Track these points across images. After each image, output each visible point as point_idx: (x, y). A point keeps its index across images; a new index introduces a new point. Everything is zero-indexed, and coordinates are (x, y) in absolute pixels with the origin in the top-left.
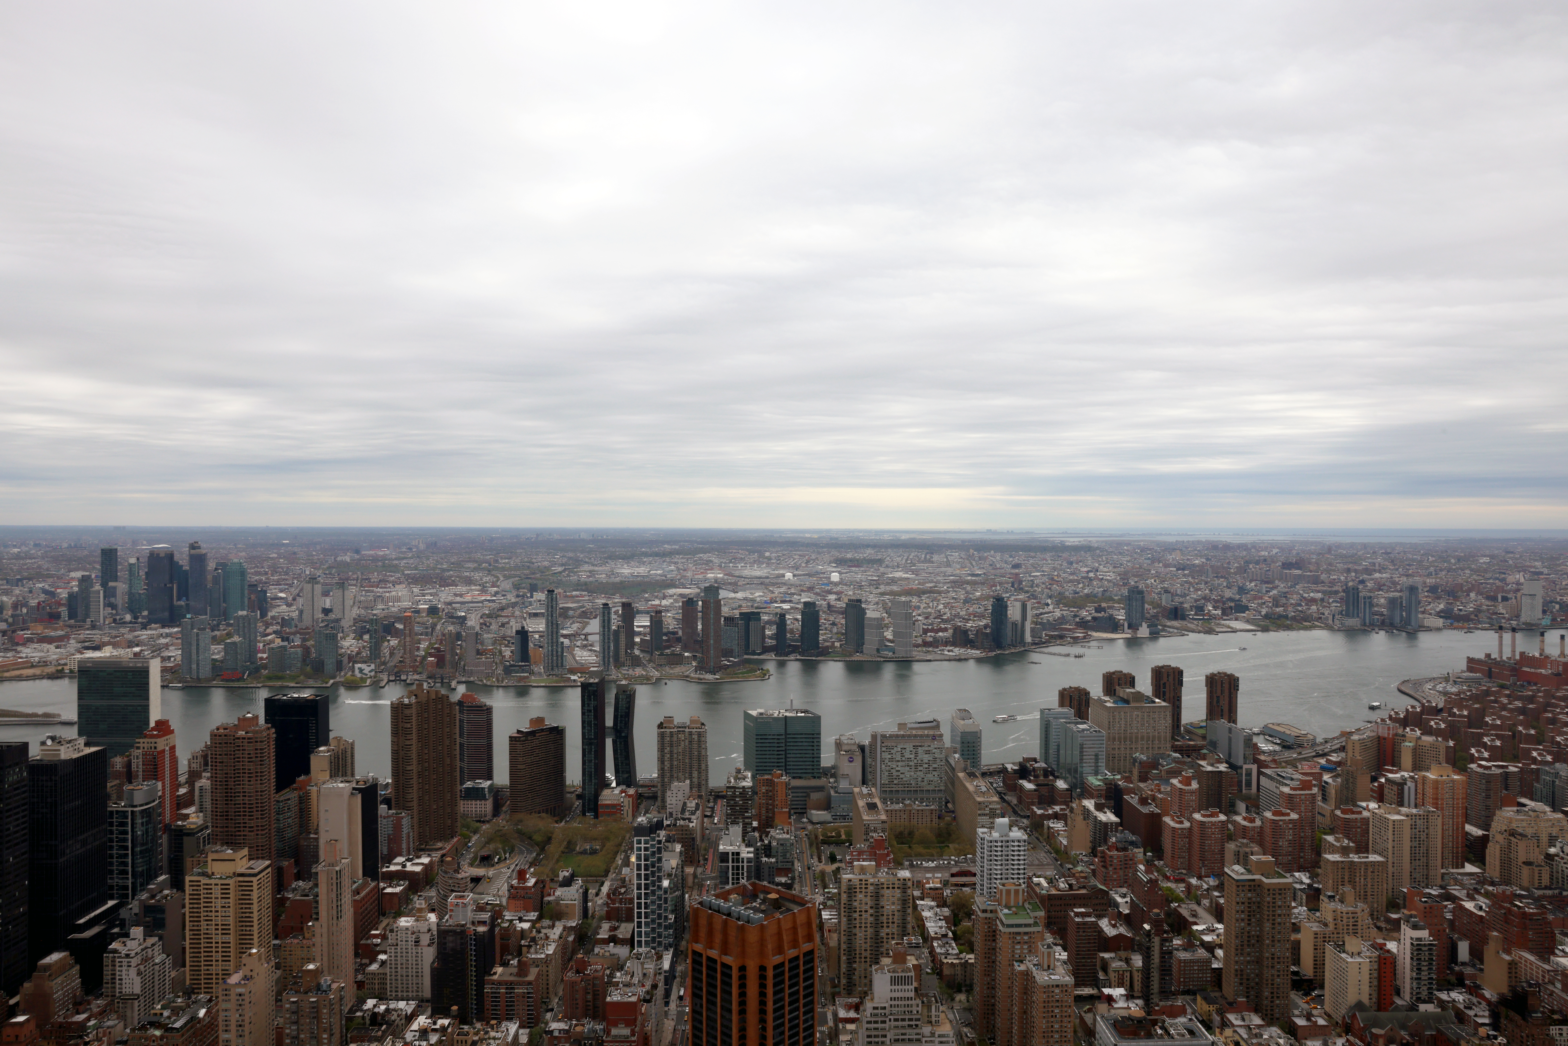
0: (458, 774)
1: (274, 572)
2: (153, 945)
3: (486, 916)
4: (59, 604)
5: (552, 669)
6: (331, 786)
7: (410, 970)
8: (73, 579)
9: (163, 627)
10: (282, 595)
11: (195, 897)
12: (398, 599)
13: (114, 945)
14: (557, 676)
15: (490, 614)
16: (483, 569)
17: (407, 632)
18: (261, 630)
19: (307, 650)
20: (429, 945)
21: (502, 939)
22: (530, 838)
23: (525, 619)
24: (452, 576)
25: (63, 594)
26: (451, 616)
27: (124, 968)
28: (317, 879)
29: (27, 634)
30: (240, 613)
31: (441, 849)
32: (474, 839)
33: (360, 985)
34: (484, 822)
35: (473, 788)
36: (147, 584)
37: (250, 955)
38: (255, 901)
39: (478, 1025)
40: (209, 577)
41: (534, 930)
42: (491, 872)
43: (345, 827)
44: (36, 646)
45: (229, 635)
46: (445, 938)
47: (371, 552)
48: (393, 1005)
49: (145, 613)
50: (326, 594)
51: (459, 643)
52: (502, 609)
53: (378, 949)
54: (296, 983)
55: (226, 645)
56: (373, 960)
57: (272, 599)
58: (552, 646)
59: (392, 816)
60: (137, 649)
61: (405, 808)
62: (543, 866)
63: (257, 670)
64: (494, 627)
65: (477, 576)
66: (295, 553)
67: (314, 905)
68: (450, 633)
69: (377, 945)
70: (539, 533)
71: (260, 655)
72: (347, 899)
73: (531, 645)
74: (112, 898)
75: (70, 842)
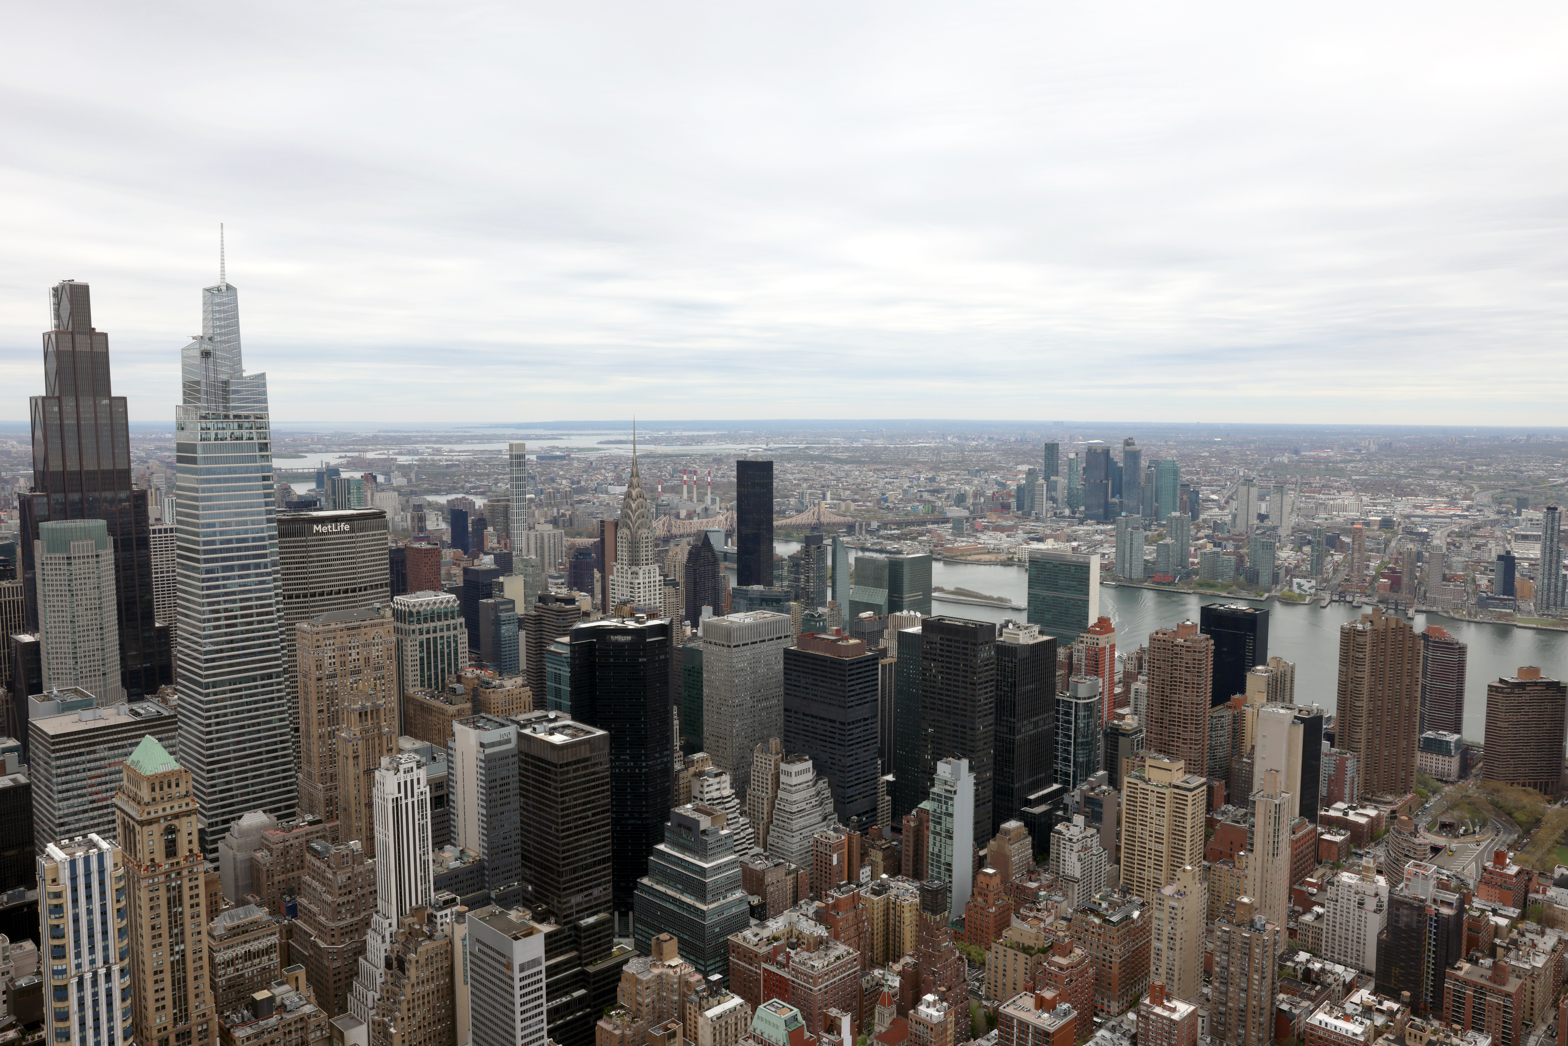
0: (1418, 720)
1: (1206, 472)
2: (1092, 836)
3: (1453, 897)
4: (1010, 495)
5: (1548, 608)
6: (1270, 710)
7: (1350, 933)
8: (1020, 471)
9: (1098, 523)
10: (1214, 497)
11: (1132, 799)
12: (1344, 508)
13: (1059, 827)
14: (1554, 617)
15: (1460, 532)
16: (1452, 477)
17: (1356, 547)
18: (1193, 533)
19: (1241, 559)
20: (1375, 912)
21: (1469, 929)
22: (1510, 814)
23: (1509, 542)
24: (1411, 484)
25: (1013, 486)
26: (1410, 532)
27: (1067, 851)
28: (1254, 808)
29: (984, 522)
30: (1174, 514)
31: (1390, 803)
32: (1433, 800)
33: (1292, 933)
34: (1446, 782)
35: (1435, 740)
36: (1085, 480)
37: (1184, 870)
38: (1189, 817)
39: (1436, 1024)
40: (1143, 475)
41: (1515, 931)
42: (1454, 845)
43: (1284, 757)
44: (991, 533)
45: (1161, 536)
46: (1398, 909)
47: (1312, 453)
48: (1329, 966)
49: (1082, 508)
50: (1262, 498)
51: (1419, 564)
52: (1477, 527)
53: (1313, 899)
54: (1227, 912)
55: (1159, 546)
56: (1307, 910)
57: (1204, 501)
58: (1549, 579)
59: (1335, 754)
60: (1075, 544)
61: (1351, 749)
62: (1528, 852)
63: (1188, 575)
64: (1465, 548)
65: (1443, 485)
66: (1227, 452)
67: (1249, 835)
68: (1410, 552)
69: (1312, 895)
70: (1531, 434)
71: (1191, 560)
72: (1285, 836)
73: (1517, 575)
74: (1056, 782)
75: (1025, 722)
